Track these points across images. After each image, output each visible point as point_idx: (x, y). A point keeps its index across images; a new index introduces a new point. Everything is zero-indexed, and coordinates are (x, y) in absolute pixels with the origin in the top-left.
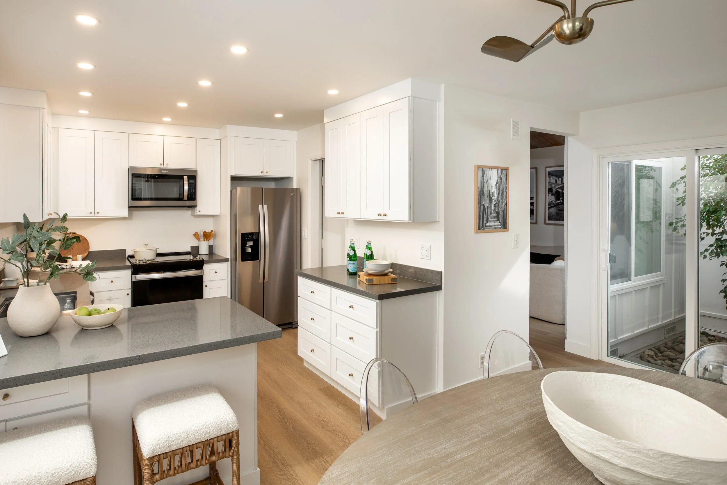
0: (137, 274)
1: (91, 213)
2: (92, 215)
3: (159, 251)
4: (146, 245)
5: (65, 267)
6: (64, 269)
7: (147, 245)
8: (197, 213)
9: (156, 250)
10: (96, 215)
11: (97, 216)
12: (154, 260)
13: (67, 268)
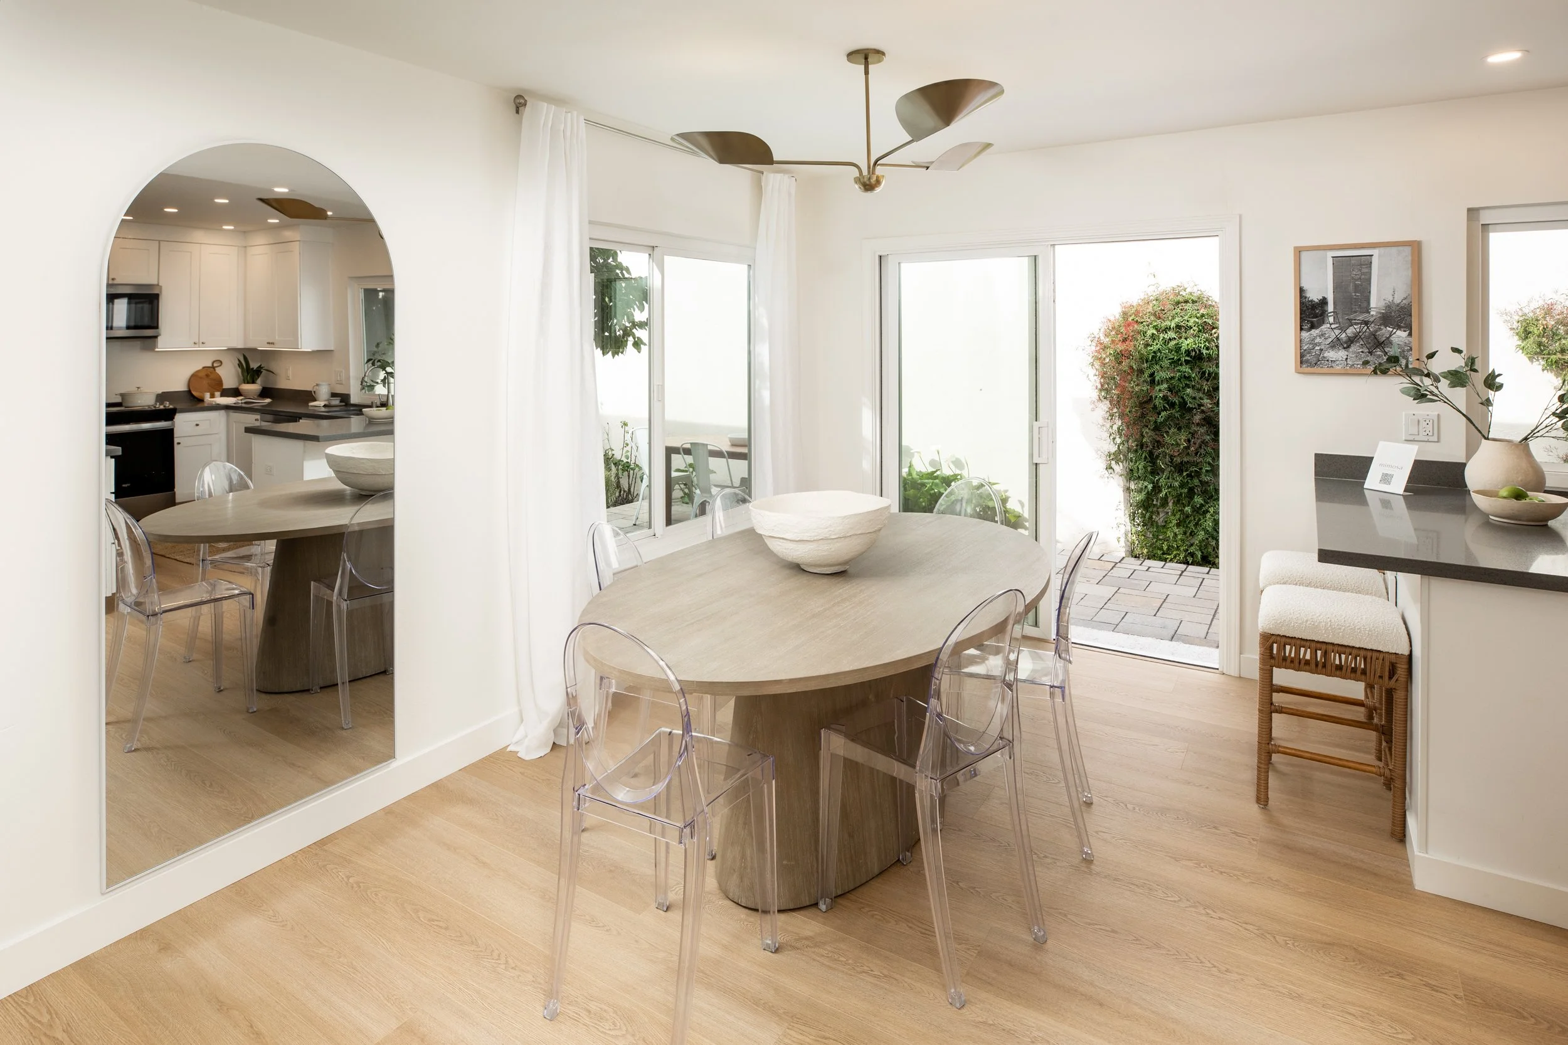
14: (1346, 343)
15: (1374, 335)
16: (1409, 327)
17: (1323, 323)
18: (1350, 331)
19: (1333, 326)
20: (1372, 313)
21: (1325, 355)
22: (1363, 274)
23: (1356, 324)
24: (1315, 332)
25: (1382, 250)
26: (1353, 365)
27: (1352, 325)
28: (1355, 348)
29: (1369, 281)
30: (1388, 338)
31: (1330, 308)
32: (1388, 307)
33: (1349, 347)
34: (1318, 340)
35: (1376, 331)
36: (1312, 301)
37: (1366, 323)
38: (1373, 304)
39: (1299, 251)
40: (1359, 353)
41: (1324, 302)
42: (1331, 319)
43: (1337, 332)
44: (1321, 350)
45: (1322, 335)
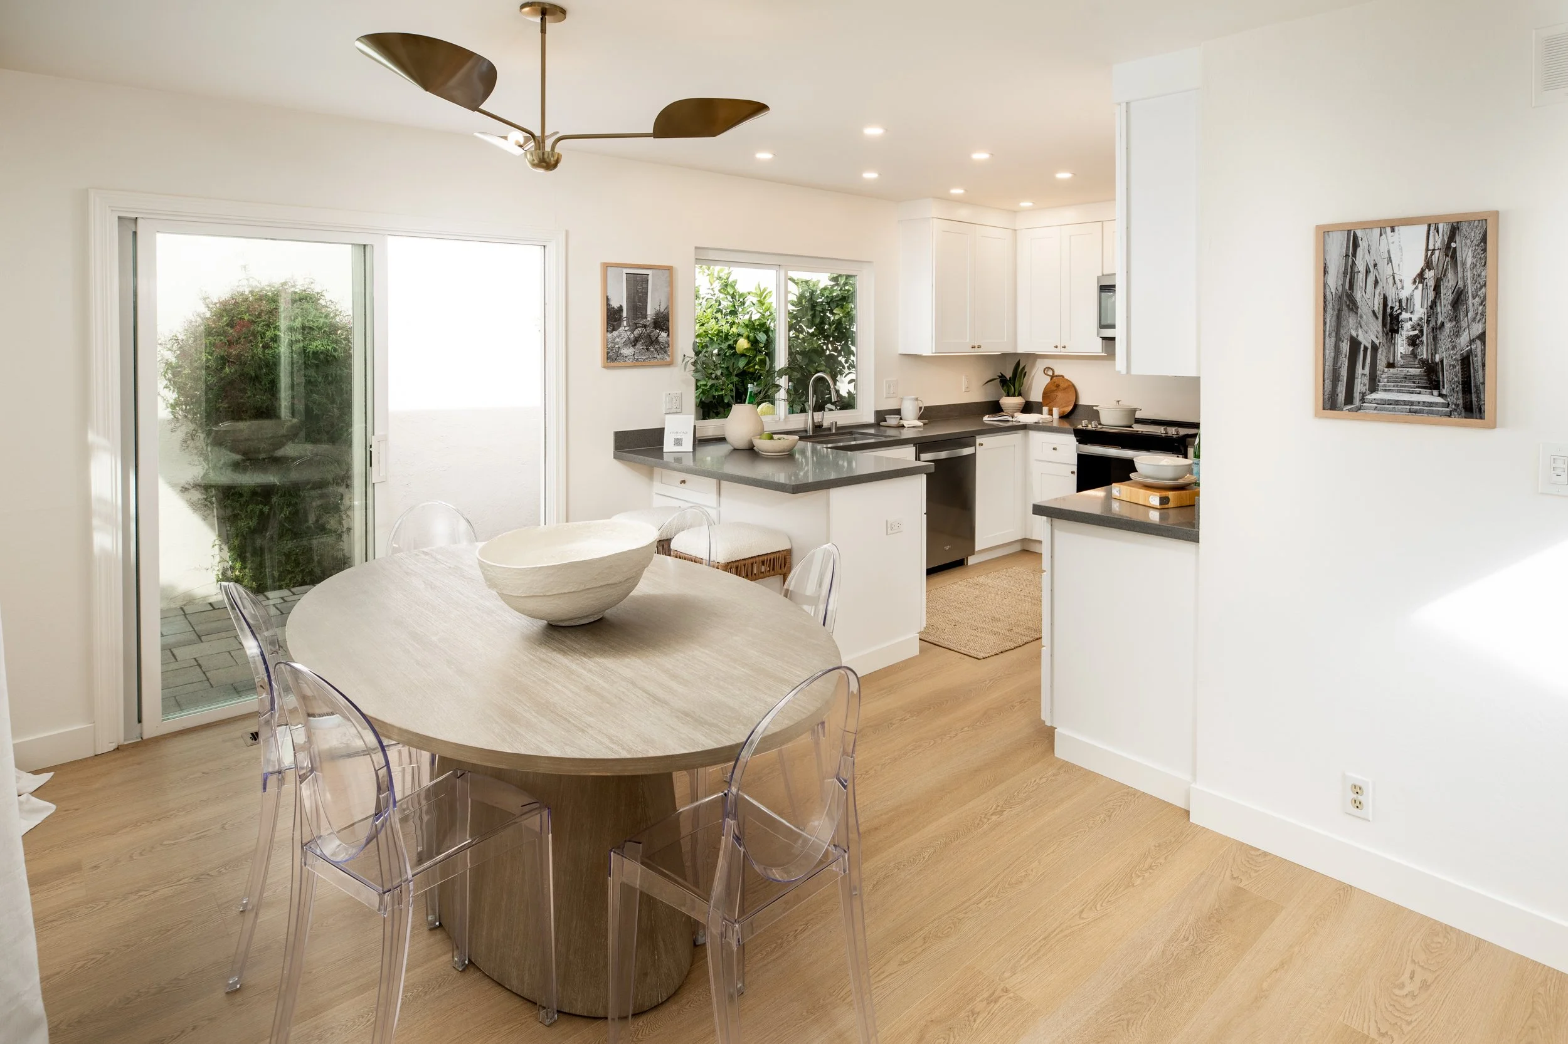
0: (1085, 443)
1: (1056, 347)
2: (1058, 349)
3: (1138, 415)
4: (1120, 400)
5: (1012, 419)
6: (1008, 421)
7: (1120, 402)
9: (1134, 411)
10: (1062, 350)
11: (1064, 352)
12: (1130, 427)
13: (1012, 421)
14: (634, 342)
15: (650, 336)
16: (667, 330)
17: (619, 326)
18: (637, 332)
19: (626, 329)
20: (649, 319)
21: (622, 352)
22: (643, 288)
23: (640, 327)
24: (615, 333)
25: (654, 271)
26: (638, 359)
27: (637, 328)
28: (639, 346)
29: (646, 294)
30: (657, 338)
31: (624, 314)
32: (657, 314)
33: (635, 345)
34: (617, 340)
35: (651, 333)
36: (613, 308)
37: (645, 326)
38: (649, 312)
39: (606, 266)
40: (641, 349)
41: (621, 308)
42: (625, 323)
43: (629, 333)
44: (619, 348)
45: (620, 336)
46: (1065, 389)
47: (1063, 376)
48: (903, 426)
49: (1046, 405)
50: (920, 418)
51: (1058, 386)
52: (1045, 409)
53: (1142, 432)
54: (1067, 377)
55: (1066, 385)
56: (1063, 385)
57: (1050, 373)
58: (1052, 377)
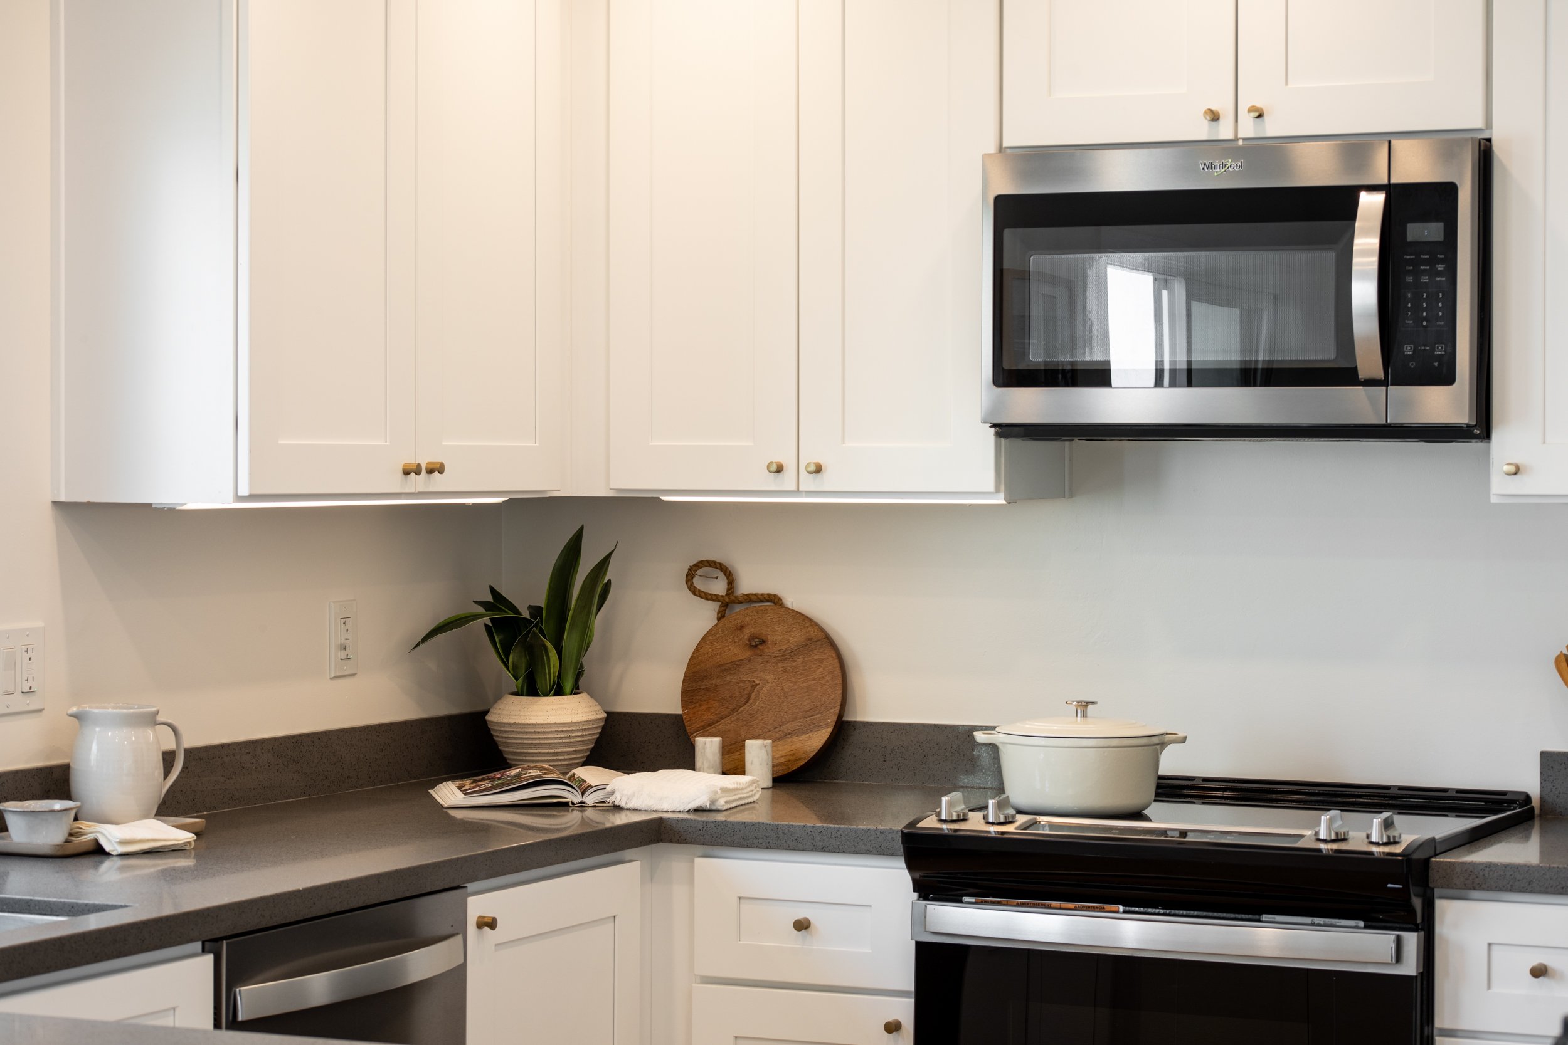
0: (953, 897)
1: (776, 470)
2: (787, 481)
4: (1087, 704)
5: (573, 797)
7: (1090, 707)
8: (1500, 486)
10: (808, 483)
11: (812, 494)
46: (789, 655)
47: (774, 600)
48: (98, 851)
49: (706, 730)
50: (167, 808)
51: (757, 643)
52: (708, 747)
53: (1183, 833)
54: (793, 600)
55: (796, 637)
56: (781, 637)
57: (719, 587)
58: (728, 602)
